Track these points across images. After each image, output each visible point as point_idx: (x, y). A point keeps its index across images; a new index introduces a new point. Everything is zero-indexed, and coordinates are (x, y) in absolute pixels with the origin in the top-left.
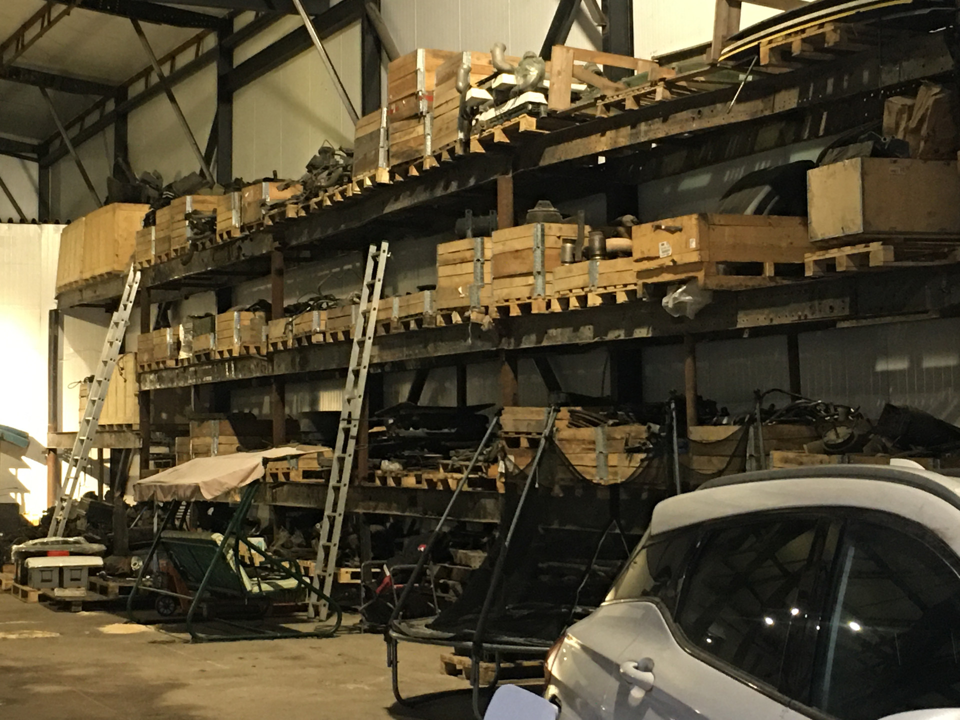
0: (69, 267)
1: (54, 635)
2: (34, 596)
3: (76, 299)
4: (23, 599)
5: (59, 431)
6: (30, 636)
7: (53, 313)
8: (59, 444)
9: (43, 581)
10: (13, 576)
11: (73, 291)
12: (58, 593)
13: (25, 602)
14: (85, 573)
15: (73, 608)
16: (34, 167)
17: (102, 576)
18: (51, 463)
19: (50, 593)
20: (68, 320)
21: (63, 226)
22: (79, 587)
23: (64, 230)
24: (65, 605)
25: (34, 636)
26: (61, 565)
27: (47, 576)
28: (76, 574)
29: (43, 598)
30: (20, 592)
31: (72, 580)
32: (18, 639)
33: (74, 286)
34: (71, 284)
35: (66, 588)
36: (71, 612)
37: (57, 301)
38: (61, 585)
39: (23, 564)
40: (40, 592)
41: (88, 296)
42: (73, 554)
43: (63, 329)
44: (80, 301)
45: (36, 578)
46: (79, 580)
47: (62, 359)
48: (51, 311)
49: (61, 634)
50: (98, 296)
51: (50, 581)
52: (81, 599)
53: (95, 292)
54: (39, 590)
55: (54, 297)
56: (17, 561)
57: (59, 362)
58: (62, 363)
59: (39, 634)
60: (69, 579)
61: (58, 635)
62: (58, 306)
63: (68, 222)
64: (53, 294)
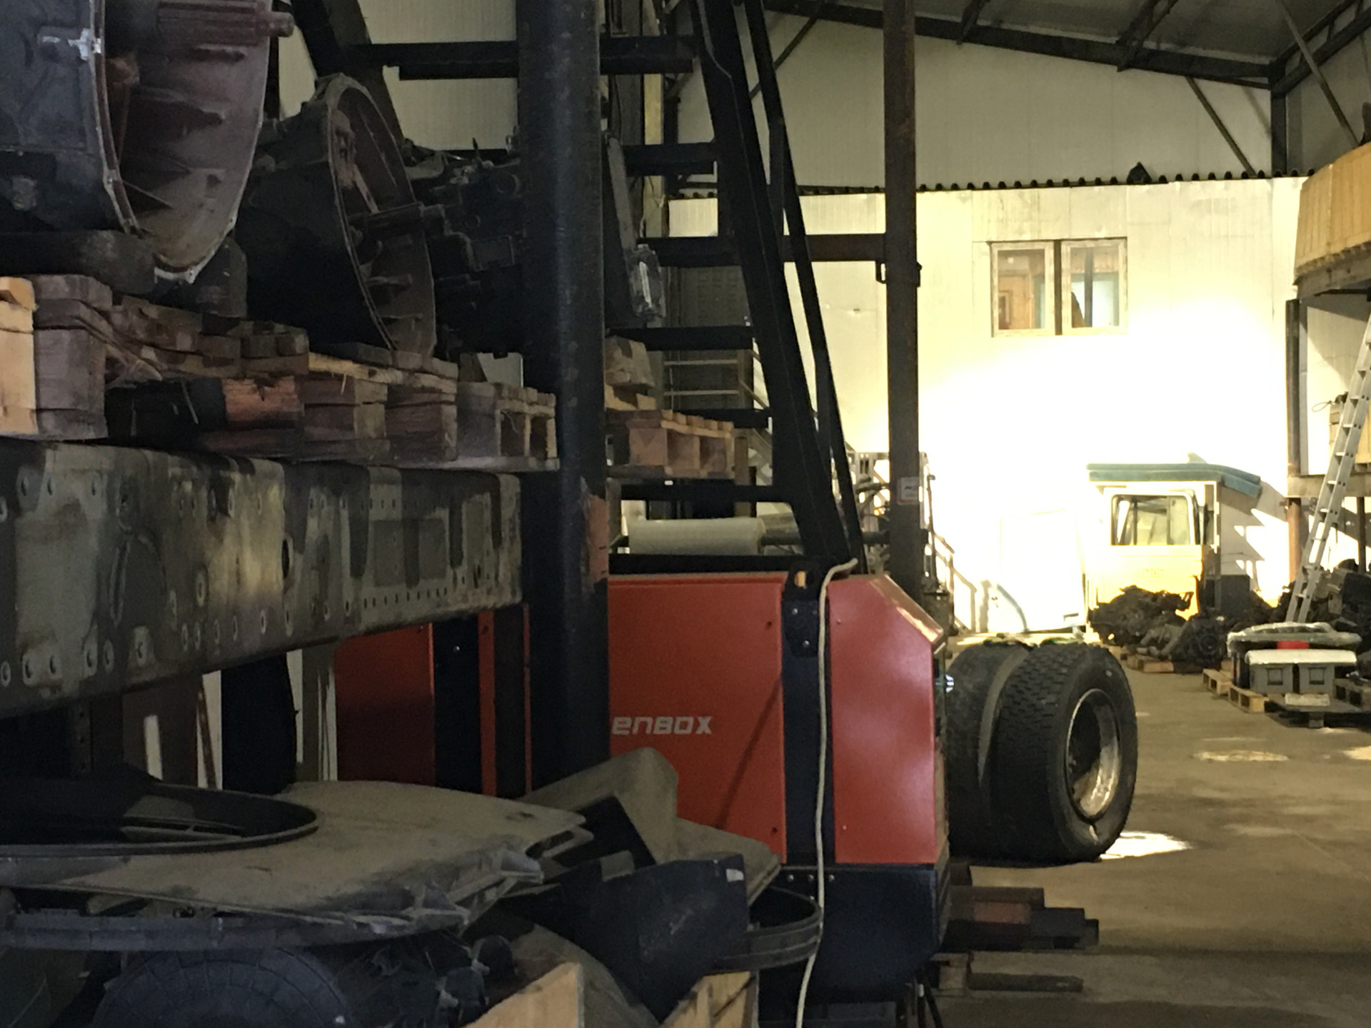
0: (1312, 237)
1: (1280, 758)
2: (1258, 704)
3: (1323, 283)
4: (1244, 708)
5: (1303, 473)
6: (1246, 758)
7: (1292, 305)
8: (1303, 491)
9: (1271, 683)
10: (1230, 675)
11: (1317, 272)
12: (1290, 700)
13: (1246, 712)
14: (1331, 674)
15: (1312, 723)
16: (1264, 97)
17: (1355, 680)
18: (1293, 519)
19: (1279, 701)
20: (1313, 314)
21: (1303, 180)
22: (1322, 694)
23: (1305, 184)
24: (1300, 718)
25: (1252, 758)
26: (1296, 661)
27: (1276, 676)
28: (1318, 675)
29: (1271, 707)
30: (1240, 698)
31: (1312, 683)
32: (1229, 762)
33: (1319, 264)
34: (1315, 261)
35: (1302, 694)
36: (1308, 727)
37: (1296, 287)
38: (1296, 690)
39: (1242, 660)
40: (1267, 699)
41: (1340, 279)
42: (1314, 646)
43: (1306, 327)
44: (1328, 286)
45: (1260, 679)
46: (1322, 683)
47: (1306, 370)
48: (1288, 303)
49: (1290, 757)
50: (1354, 278)
51: (1281, 683)
52: (1323, 710)
53: (1349, 271)
54: (1265, 695)
55: (1293, 281)
56: (1234, 655)
57: (1301, 375)
58: (1306, 376)
59: (1259, 757)
60: (1308, 682)
61: (1285, 758)
62: (1299, 294)
63: (1311, 173)
64: (1291, 278)
